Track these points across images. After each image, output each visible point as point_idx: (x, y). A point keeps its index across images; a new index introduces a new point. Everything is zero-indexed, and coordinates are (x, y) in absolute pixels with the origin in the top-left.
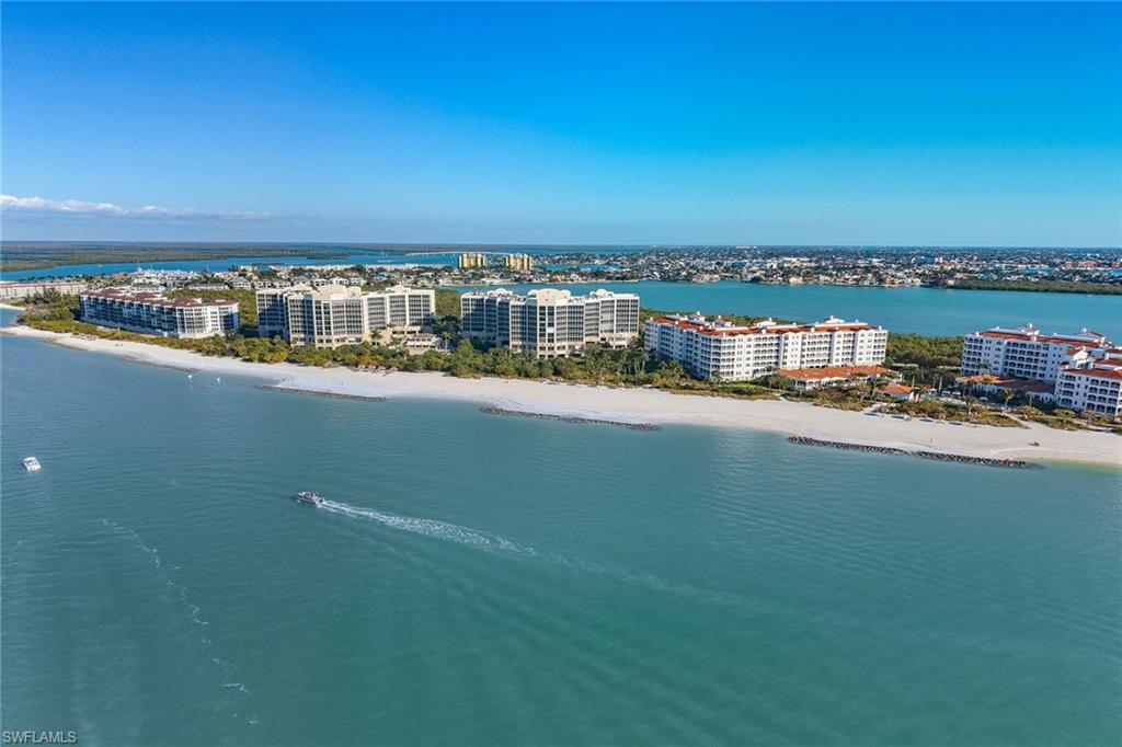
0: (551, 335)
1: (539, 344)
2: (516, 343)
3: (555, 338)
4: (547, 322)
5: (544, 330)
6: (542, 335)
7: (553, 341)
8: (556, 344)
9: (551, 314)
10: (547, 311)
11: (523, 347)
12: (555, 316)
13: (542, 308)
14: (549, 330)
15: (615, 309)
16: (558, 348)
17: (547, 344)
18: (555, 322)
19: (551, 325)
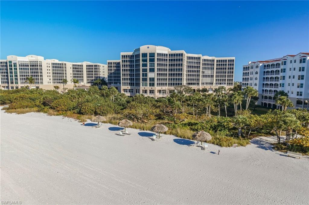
0: (152, 79)
1: (142, 88)
2: (126, 87)
3: (156, 82)
4: (148, 68)
5: (146, 75)
6: (145, 80)
7: (153, 85)
8: (157, 88)
9: (152, 60)
10: (148, 58)
11: (131, 91)
12: (156, 62)
13: (145, 55)
14: (150, 75)
15: (215, 67)
16: (160, 91)
17: (148, 88)
18: (156, 67)
19: (152, 70)
